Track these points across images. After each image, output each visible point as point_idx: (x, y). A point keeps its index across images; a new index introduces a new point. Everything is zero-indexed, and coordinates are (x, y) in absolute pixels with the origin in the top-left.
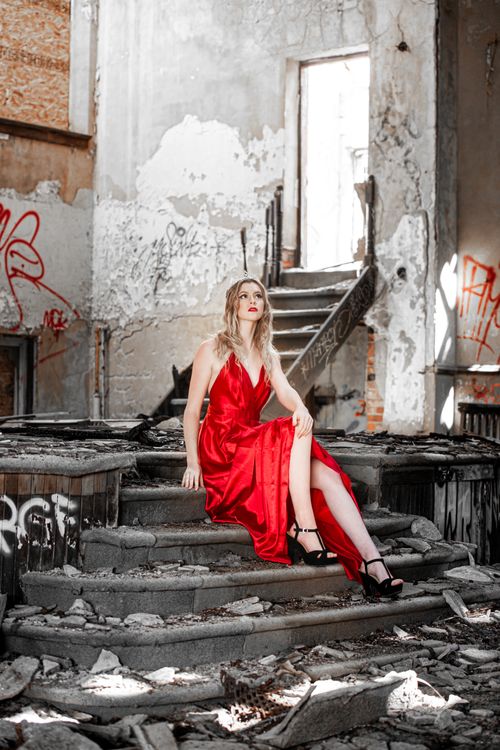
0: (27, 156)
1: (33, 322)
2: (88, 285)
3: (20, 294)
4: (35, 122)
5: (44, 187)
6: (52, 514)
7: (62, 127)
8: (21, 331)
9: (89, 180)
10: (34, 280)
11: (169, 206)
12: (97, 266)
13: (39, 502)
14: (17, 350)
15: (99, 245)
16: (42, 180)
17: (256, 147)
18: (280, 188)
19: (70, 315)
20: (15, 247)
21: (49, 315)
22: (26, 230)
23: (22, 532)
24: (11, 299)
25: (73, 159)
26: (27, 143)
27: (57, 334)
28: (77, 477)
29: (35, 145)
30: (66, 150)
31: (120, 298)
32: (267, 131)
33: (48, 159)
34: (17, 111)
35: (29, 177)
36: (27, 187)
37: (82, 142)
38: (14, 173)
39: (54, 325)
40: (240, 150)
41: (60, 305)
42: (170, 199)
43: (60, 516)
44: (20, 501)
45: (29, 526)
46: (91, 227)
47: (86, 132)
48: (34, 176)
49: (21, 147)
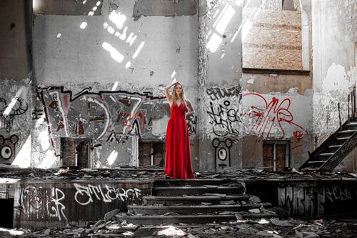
0: (284, 80)
1: (289, 136)
2: (311, 122)
3: (283, 127)
4: (288, 69)
5: (292, 90)
6: (134, 193)
7: (299, 69)
8: (284, 139)
9: (310, 86)
10: (289, 122)
11: (329, 94)
12: (314, 115)
13: (131, 190)
14: (285, 145)
15: (314, 108)
16: (291, 87)
17: (349, 73)
18: (355, 87)
19: (304, 133)
20: (280, 111)
21: (295, 133)
22: (285, 105)
23: (127, 196)
24: (280, 129)
25: (303, 79)
26: (284, 76)
27: (299, 139)
28: (141, 184)
29: (288, 76)
30: (300, 77)
31: (319, 126)
32: (351, 67)
33: (293, 81)
34: (281, 65)
35: (285, 88)
36: (285, 91)
37: (307, 73)
38: (279, 87)
39: (298, 136)
40: (345, 74)
41: (299, 129)
42: (330, 92)
43: (137, 193)
44: (126, 190)
45: (129, 195)
46: (312, 102)
47: (308, 70)
48: (288, 87)
49: (282, 78)
